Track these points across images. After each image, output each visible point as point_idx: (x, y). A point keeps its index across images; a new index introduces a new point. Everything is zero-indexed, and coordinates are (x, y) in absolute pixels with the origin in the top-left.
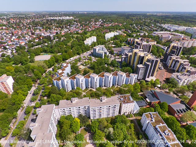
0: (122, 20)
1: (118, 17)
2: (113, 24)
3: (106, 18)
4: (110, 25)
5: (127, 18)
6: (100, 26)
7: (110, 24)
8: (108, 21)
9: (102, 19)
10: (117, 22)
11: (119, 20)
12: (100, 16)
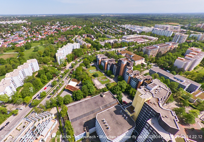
0: (81, 22)
1: (77, 19)
2: (71, 27)
3: (64, 20)
4: (68, 29)
5: (85, 20)
6: (55, 30)
7: (69, 27)
8: (66, 23)
9: (60, 22)
10: (76, 25)
11: (78, 21)
12: (59, 18)
